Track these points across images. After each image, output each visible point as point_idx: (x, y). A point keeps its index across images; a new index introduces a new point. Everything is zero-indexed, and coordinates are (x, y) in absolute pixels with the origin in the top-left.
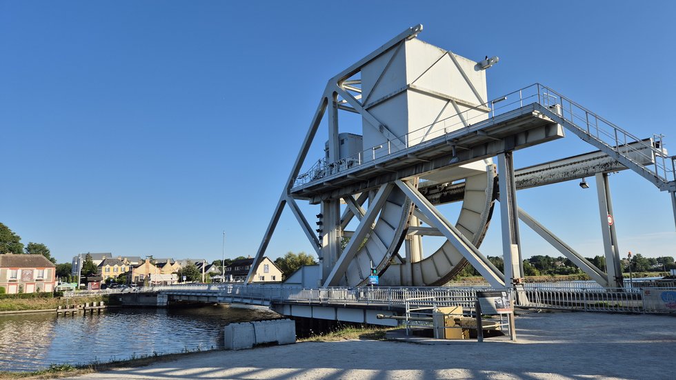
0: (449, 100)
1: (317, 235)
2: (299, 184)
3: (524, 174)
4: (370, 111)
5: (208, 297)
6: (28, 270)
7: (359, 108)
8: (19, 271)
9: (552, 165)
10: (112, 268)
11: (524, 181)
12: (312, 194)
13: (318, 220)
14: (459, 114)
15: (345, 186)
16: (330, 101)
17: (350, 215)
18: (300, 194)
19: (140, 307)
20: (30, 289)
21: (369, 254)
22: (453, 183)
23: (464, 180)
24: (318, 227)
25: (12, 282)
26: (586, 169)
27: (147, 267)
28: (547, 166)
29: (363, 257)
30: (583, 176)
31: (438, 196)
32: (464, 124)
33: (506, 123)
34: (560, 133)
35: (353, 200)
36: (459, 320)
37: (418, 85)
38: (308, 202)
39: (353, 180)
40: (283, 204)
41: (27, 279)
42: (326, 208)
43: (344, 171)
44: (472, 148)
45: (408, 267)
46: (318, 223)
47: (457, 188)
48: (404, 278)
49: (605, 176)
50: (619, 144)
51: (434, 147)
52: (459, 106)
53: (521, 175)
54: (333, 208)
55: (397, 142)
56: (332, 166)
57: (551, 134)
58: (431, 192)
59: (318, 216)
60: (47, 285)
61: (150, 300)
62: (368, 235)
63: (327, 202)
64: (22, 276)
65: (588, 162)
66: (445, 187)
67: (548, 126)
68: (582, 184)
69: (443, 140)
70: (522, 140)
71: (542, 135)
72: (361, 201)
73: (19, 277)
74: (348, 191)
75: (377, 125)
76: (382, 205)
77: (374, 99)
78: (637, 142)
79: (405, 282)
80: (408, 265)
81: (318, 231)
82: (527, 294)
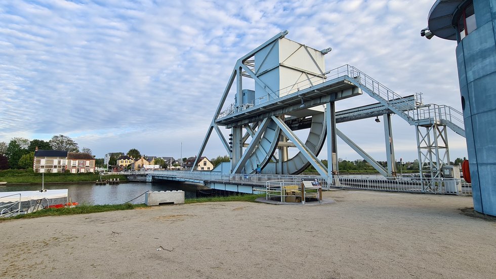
0: (303, 72)
1: (230, 145)
2: (221, 117)
3: (344, 114)
4: (259, 77)
5: (173, 178)
6: (82, 161)
7: (253, 75)
8: (77, 161)
9: (359, 109)
10: (124, 161)
11: (344, 117)
12: (227, 123)
13: (230, 137)
14: (309, 79)
15: (244, 119)
16: (238, 72)
17: (248, 135)
18: (220, 123)
19: (138, 182)
20: (83, 171)
21: (257, 157)
22: (306, 118)
23: (311, 117)
24: (230, 141)
25: (74, 167)
26: (379, 111)
27: (142, 161)
28: (357, 110)
29: (254, 158)
30: (377, 116)
31: (297, 125)
32: (312, 84)
33: (331, 86)
34: (360, 92)
35: (249, 126)
36: (294, 192)
37: (285, 64)
38: (225, 127)
39: (248, 116)
40: (212, 127)
41: (82, 166)
42: (234, 131)
43: (245, 110)
44: (313, 99)
45: (280, 164)
46: (230, 139)
47: (308, 121)
48: (278, 170)
49: (389, 116)
50: (390, 99)
51: (292, 98)
52: (309, 75)
53: (343, 114)
54: (238, 131)
55: (273, 95)
56: (237, 107)
57: (355, 92)
58: (293, 123)
59: (230, 135)
60: (91, 169)
61: (143, 178)
62: (257, 146)
63: (235, 127)
64: (79, 164)
65: (380, 108)
66: (301, 120)
67: (354, 88)
68: (377, 120)
69: (297, 95)
70: (340, 95)
71: (350, 93)
72: (254, 128)
73: (77, 165)
74: (246, 122)
75: (263, 85)
76: (265, 129)
77: (261, 71)
78: (399, 99)
79: (278, 172)
80: (280, 163)
81: (230, 143)
82: (340, 180)
